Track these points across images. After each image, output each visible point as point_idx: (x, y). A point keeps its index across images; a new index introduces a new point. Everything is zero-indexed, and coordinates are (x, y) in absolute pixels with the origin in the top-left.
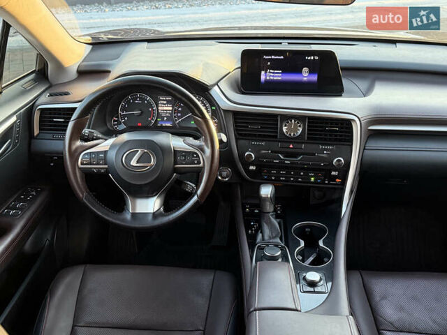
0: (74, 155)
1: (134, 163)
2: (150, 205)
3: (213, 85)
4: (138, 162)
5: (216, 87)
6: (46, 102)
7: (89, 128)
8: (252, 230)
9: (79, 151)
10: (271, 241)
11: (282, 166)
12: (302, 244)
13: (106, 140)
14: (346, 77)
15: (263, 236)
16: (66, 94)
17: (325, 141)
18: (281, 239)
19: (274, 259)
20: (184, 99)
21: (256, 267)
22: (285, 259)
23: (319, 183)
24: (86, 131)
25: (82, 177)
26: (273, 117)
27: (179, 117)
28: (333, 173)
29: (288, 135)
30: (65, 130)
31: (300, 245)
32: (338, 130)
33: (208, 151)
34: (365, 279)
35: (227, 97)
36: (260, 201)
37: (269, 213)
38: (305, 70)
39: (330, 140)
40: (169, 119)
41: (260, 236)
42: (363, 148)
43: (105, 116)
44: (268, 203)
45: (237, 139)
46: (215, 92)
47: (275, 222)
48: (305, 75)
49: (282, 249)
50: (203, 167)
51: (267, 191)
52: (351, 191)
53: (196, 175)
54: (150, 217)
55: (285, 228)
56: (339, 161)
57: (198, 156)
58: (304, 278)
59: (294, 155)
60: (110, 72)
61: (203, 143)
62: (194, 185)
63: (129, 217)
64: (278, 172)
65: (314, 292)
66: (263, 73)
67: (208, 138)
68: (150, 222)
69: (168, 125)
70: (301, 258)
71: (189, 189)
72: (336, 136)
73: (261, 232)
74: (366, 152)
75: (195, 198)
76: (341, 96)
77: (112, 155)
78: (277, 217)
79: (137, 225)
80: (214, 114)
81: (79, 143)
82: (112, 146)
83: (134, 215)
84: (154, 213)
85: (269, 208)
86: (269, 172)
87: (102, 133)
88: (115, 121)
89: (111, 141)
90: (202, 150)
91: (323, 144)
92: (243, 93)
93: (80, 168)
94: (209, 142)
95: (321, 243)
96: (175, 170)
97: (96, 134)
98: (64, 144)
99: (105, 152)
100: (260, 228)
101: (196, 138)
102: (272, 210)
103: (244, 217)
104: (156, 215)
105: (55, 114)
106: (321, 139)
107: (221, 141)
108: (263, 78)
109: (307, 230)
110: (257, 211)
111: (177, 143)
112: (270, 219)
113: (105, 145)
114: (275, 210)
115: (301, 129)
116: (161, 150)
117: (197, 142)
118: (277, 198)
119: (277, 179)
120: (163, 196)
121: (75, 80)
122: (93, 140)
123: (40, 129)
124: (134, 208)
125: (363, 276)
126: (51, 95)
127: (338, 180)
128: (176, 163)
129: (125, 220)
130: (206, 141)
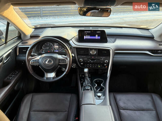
0: (29, 61)
1: (47, 63)
2: (52, 75)
3: (70, 40)
4: (48, 62)
5: (71, 41)
6: (21, 45)
7: (33, 53)
8: (82, 82)
9: (30, 59)
10: (88, 84)
11: (90, 63)
12: (96, 85)
13: (38, 56)
14: (108, 37)
16: (27, 43)
17: (103, 56)
18: (90, 84)
19: (88, 90)
20: (61, 44)
21: (83, 92)
22: (91, 90)
23: (101, 68)
24: (32, 54)
25: (31, 67)
26: (88, 49)
27: (60, 49)
28: (105, 65)
29: (92, 54)
30: (26, 54)
31: (96, 86)
32: (106, 52)
33: (69, 59)
34: (115, 95)
35: (74, 43)
36: (84, 73)
38: (97, 35)
39: (104, 55)
40: (57, 50)
41: (84, 83)
42: (113, 58)
43: (38, 49)
44: (86, 74)
45: (77, 55)
46: (71, 42)
47: (89, 79)
48: (97, 37)
49: (91, 87)
50: (67, 64)
51: (86, 70)
52: (110, 70)
53: (65, 66)
54: (52, 79)
55: (92, 81)
56: (106, 61)
57: (66, 60)
58: (97, 95)
59: (94, 60)
60: (40, 36)
61: (67, 57)
62: (65, 69)
63: (45, 79)
64: (89, 65)
65: (100, 99)
66: (85, 36)
67: (69, 55)
68: (52, 80)
69: (57, 51)
70: (96, 89)
71: (63, 70)
72: (106, 54)
74: (114, 59)
75: (65, 73)
76: (107, 43)
77: (40, 61)
78: (89, 78)
79: (48, 81)
80: (71, 48)
81: (30, 57)
82: (40, 58)
83: (47, 78)
84: (53, 77)
85: (87, 75)
86: (87, 65)
87: (37, 54)
88: (41, 51)
89: (40, 56)
90: (67, 59)
91: (102, 57)
92: (79, 42)
93: (31, 65)
94: (69, 56)
95: (102, 85)
96: (59, 65)
97: (36, 54)
98: (26, 58)
99: (38, 60)
100: (84, 81)
101: (65, 55)
102: (88, 76)
103: (80, 78)
104: (53, 78)
105: (23, 49)
106: (101, 55)
107: (72, 56)
108: (85, 38)
109: (98, 81)
110: (83, 76)
111: (60, 57)
112: (87, 78)
113: (38, 58)
114: (89, 76)
115: (95, 52)
116: (55, 59)
117: (65, 56)
118: (89, 72)
119: (89, 67)
120: (56, 72)
121: (29, 39)
122: (35, 56)
123: (19, 53)
124: (47, 76)
125: (114, 94)
126: (22, 43)
127: (106, 67)
128: (59, 63)
129: (44, 80)
130: (68, 56)
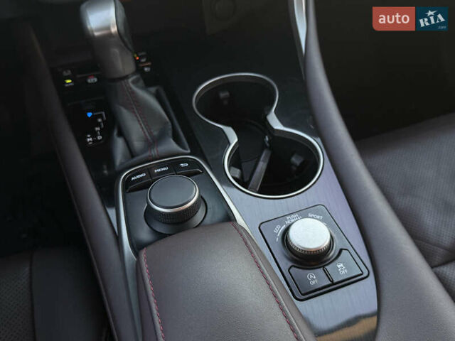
8: (94, 135)
12: (233, 139)
15: (128, 143)
18: (177, 139)
31: (229, 144)
37: (126, 77)
41: (119, 145)
44: (116, 51)
47: (148, 97)
49: (195, 172)
73: (121, 134)
78: (148, 81)
85: (123, 63)
109: (223, 95)
110: (92, 80)
